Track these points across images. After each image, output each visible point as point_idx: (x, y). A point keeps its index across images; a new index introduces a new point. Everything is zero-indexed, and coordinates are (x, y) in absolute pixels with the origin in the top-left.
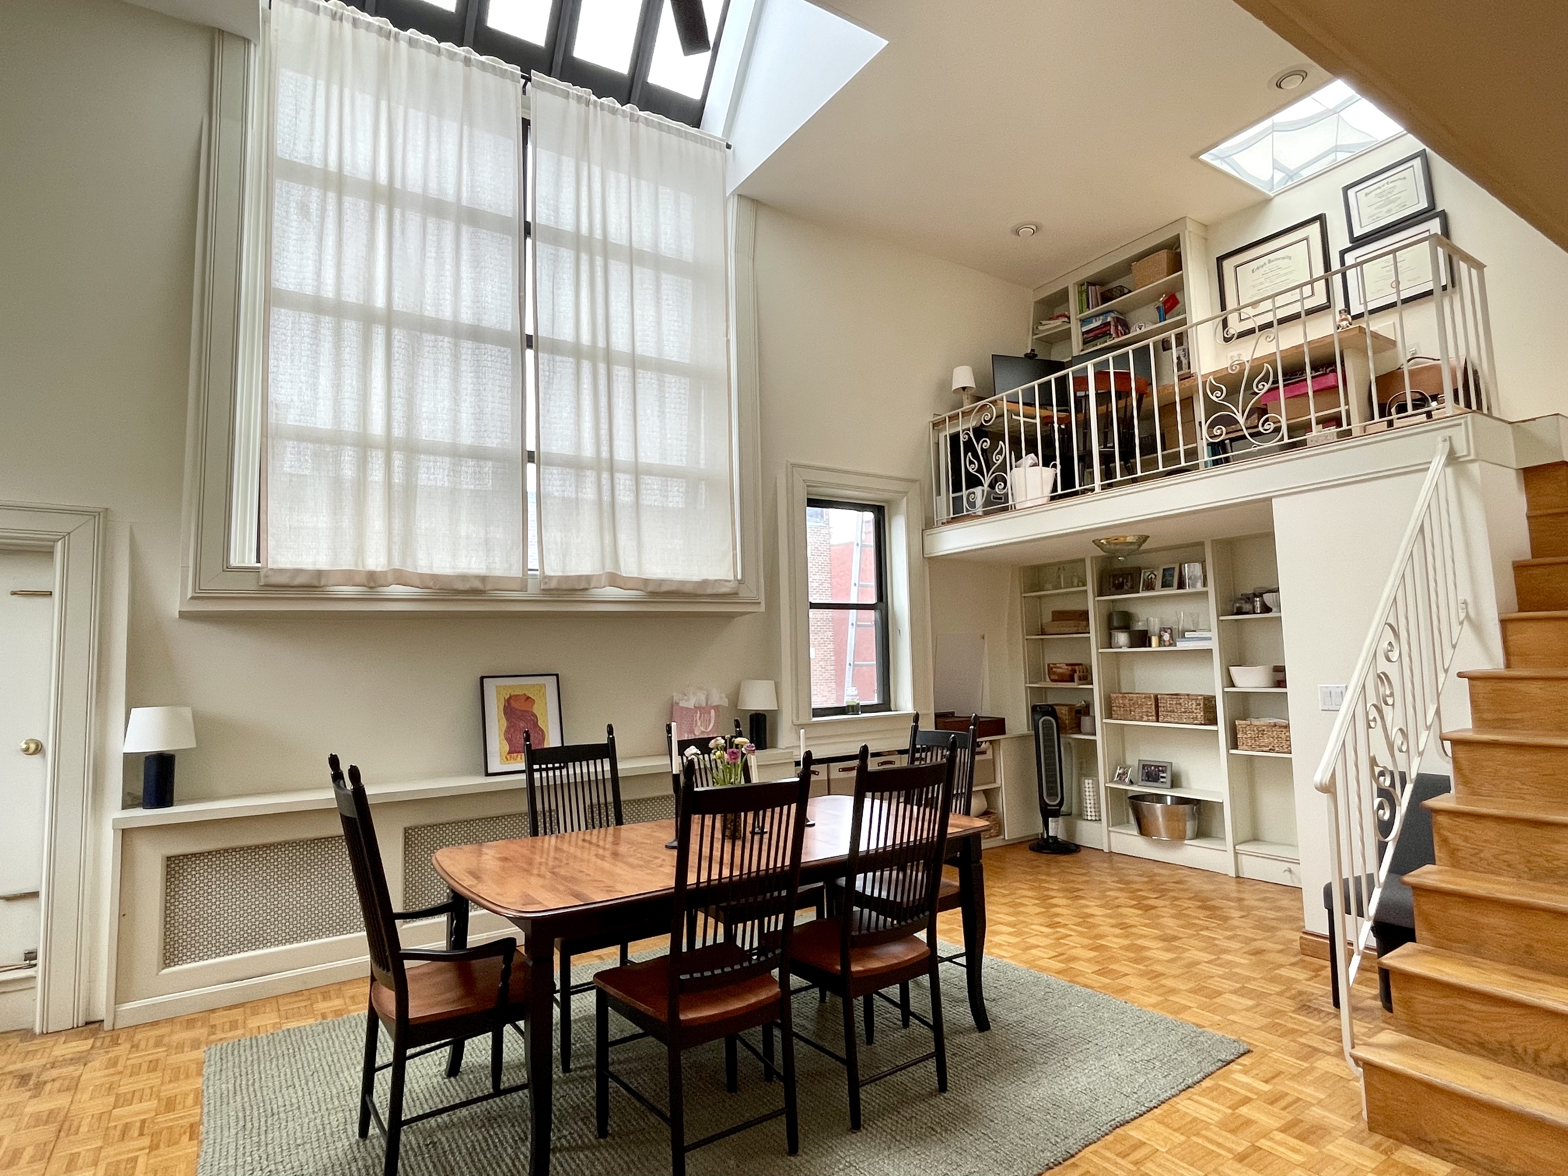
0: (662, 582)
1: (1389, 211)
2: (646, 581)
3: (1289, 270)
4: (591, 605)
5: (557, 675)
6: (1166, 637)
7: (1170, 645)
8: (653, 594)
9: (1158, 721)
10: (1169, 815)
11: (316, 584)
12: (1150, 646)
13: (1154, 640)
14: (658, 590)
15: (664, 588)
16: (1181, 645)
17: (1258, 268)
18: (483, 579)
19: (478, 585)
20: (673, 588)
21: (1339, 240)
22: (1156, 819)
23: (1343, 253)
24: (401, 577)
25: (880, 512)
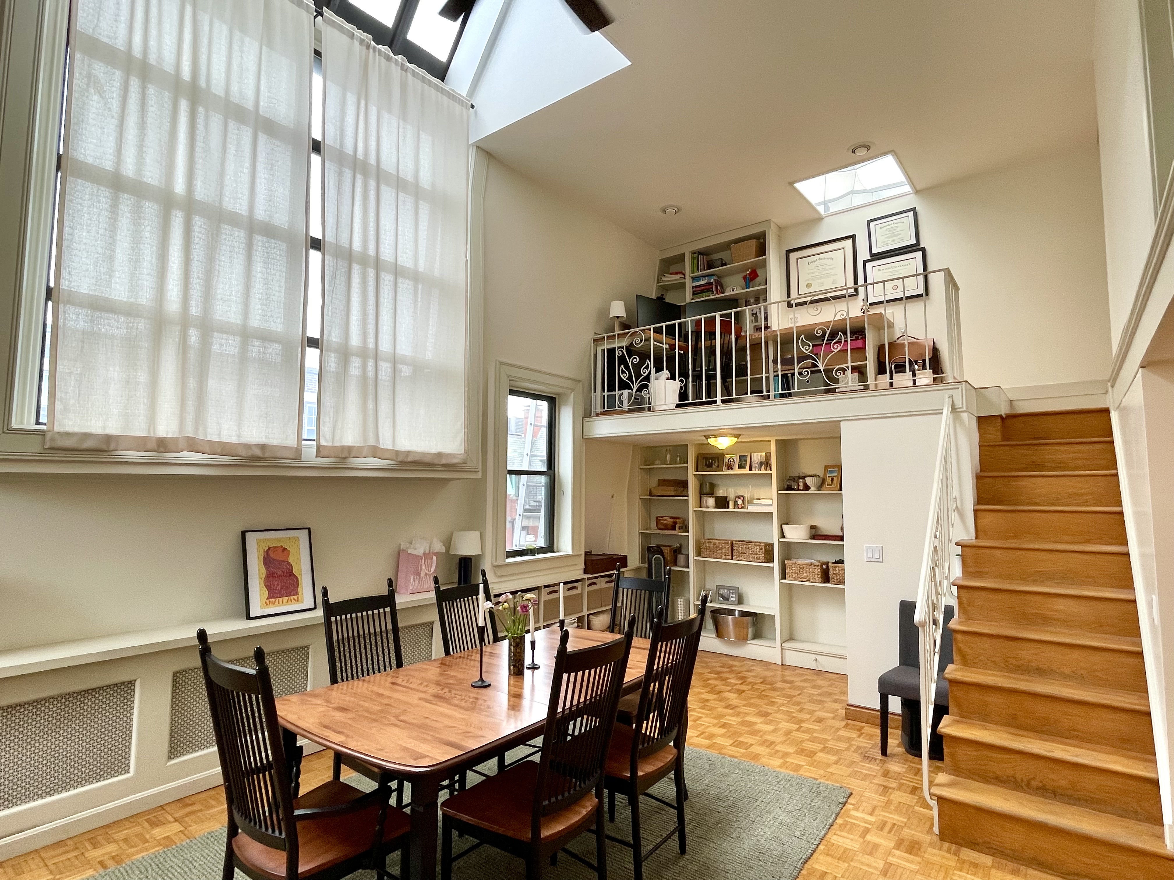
0: (408, 453)
1: (893, 241)
2: (397, 453)
3: (831, 267)
4: (347, 471)
5: (309, 529)
6: (740, 502)
7: (742, 508)
8: (402, 463)
9: (732, 559)
10: (736, 623)
11: (105, 447)
12: (728, 508)
13: (731, 504)
14: (405, 460)
15: (410, 459)
16: (751, 509)
17: (812, 262)
18: (263, 447)
19: (258, 452)
20: (417, 458)
21: (863, 254)
22: (728, 626)
23: (865, 262)
24: (192, 445)
25: (552, 401)
